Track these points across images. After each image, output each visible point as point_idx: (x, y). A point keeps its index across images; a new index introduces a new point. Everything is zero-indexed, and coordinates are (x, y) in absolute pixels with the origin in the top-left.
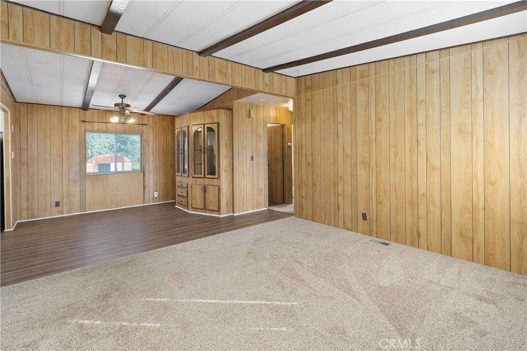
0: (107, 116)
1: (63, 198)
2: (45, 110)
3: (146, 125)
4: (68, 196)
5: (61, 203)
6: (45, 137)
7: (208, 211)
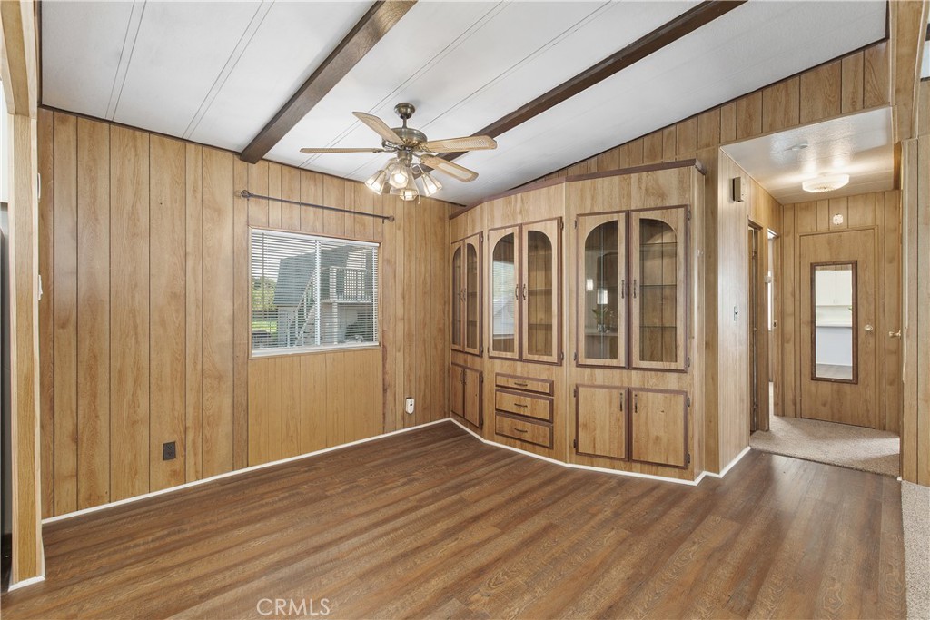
0: (305, 183)
1: (186, 429)
2: (136, 147)
3: (391, 219)
4: (200, 425)
5: (178, 448)
6: (134, 235)
7: (639, 465)
